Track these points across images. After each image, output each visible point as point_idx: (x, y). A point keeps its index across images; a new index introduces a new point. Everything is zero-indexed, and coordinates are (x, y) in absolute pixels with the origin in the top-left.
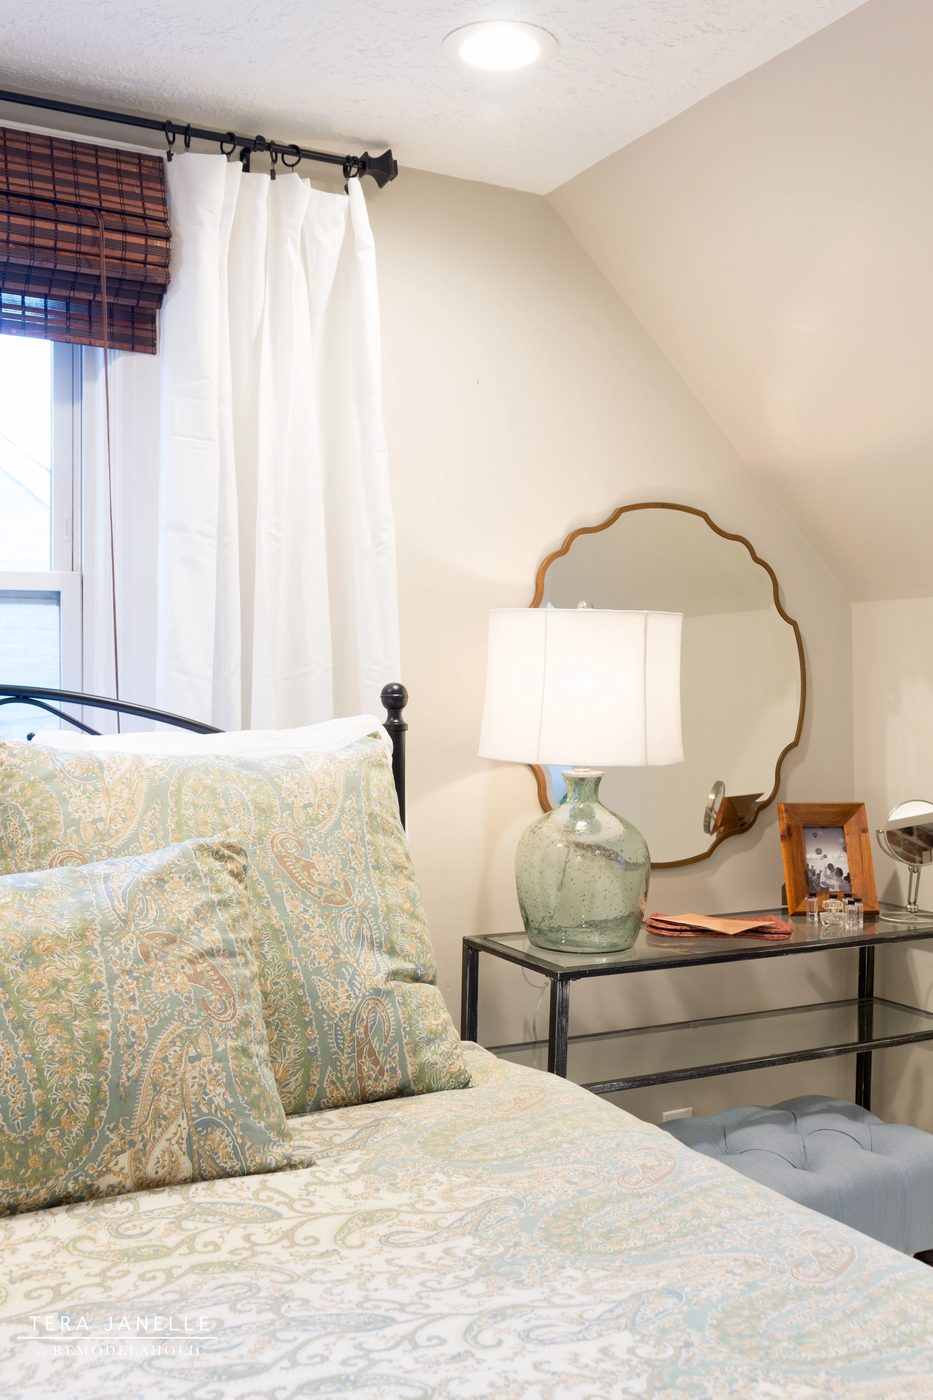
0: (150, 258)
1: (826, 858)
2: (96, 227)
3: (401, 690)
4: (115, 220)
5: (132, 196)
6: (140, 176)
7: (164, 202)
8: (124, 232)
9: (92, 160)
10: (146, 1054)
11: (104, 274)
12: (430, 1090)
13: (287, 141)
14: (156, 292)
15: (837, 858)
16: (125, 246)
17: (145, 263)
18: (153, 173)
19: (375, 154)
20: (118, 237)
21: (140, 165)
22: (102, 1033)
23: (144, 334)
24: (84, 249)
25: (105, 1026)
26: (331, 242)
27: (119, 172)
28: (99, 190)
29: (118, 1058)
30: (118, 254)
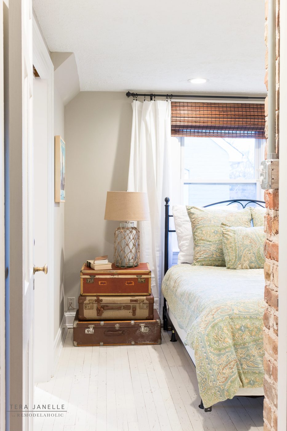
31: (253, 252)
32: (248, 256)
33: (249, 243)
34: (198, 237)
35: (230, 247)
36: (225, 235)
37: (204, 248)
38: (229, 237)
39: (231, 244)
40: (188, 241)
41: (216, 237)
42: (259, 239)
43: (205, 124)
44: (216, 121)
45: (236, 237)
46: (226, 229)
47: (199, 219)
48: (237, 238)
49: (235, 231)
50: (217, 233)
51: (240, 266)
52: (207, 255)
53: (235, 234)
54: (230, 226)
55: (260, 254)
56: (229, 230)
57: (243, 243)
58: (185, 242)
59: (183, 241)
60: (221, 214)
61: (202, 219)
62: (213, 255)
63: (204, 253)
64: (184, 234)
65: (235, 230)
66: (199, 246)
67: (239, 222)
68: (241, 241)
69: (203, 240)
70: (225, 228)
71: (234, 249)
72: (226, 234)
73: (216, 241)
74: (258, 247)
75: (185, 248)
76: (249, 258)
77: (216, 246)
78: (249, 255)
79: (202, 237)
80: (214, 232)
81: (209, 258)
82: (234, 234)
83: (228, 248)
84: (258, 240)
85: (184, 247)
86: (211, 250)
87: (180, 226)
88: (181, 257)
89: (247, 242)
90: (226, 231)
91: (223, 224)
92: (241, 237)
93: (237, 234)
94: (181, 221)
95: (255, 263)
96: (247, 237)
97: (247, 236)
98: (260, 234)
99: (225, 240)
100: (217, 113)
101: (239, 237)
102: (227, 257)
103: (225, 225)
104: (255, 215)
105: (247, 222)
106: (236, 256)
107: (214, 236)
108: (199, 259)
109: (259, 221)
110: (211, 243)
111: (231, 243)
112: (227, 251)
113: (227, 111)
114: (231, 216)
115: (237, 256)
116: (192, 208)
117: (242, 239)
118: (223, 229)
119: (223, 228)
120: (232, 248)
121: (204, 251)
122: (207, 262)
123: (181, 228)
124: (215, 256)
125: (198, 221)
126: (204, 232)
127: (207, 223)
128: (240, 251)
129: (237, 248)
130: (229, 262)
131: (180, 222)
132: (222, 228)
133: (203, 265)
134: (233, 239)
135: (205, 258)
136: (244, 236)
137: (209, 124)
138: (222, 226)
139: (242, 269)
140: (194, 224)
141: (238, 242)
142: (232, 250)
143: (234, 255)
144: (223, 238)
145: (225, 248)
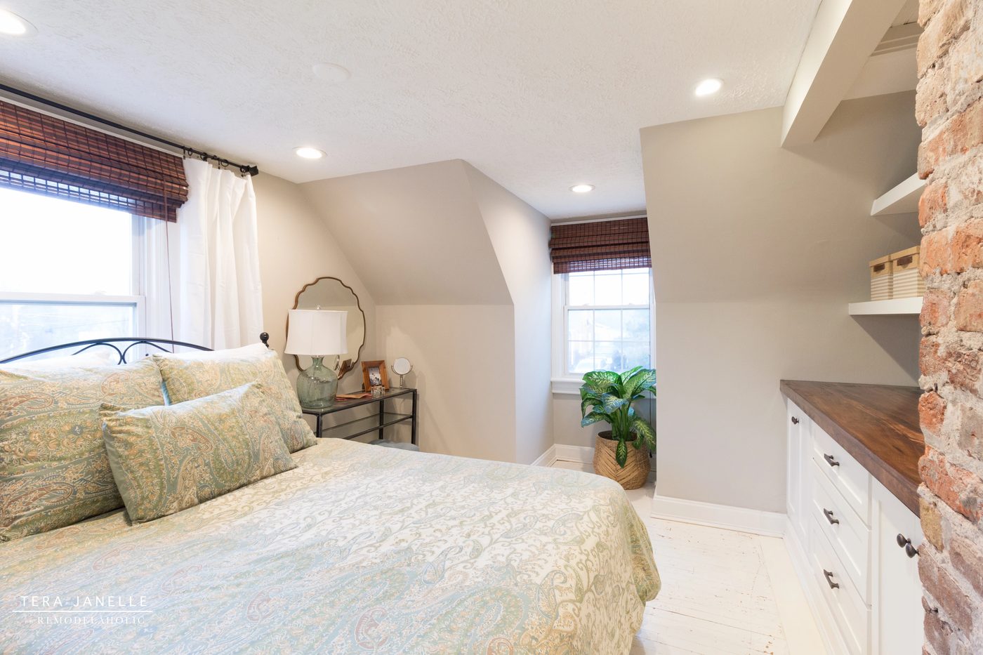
0: (181, 193)
1: (375, 376)
2: (162, 180)
3: (267, 335)
4: (168, 178)
5: (173, 170)
6: (174, 163)
7: (184, 174)
8: (172, 183)
9: (158, 156)
10: (260, 443)
11: (166, 196)
12: (309, 446)
13: (223, 157)
14: (180, 203)
15: (378, 376)
16: (172, 188)
17: (179, 194)
18: (178, 163)
19: (251, 166)
20: (170, 184)
21: (174, 160)
22: (247, 439)
23: (172, 216)
24: (157, 187)
25: (247, 437)
26: (240, 193)
27: (167, 161)
28: (161, 167)
29: (253, 444)
30: (170, 190)
31: (205, 461)
32: (193, 475)
33: (192, 443)
34: (12, 452)
35: (141, 464)
36: (118, 435)
37: (39, 483)
38: (132, 439)
39: (141, 456)
41: (79, 443)
42: (212, 428)
44: (33, 152)
45: (154, 435)
46: (117, 420)
47: (12, 400)
48: (158, 437)
49: (148, 420)
50: (82, 432)
51: (175, 504)
52: (55, 500)
53: (147, 427)
54: (124, 410)
55: (221, 462)
56: (128, 420)
57: (176, 445)
60: (85, 380)
61: (22, 401)
62: (75, 493)
63: (41, 495)
65: (146, 417)
66: (18, 479)
67: (140, 394)
68: (169, 443)
69: (33, 457)
70: (114, 417)
71: (152, 467)
72: (120, 432)
73: (83, 454)
74: (214, 447)
76: (197, 476)
77: (81, 467)
78: (196, 472)
79: (29, 452)
80: (72, 431)
81: (63, 505)
82: (146, 430)
83: (135, 468)
84: (209, 430)
86: (69, 481)
89: (185, 442)
90: (120, 425)
91: (104, 407)
92: (167, 432)
93: (156, 427)
95: (211, 485)
96: (183, 428)
97: (181, 427)
98: (210, 416)
99: (120, 447)
101: (162, 433)
102: (131, 491)
103: (112, 408)
105: (157, 390)
106: (162, 483)
107: (75, 442)
108: (21, 516)
110: (65, 463)
111: (141, 452)
112: (130, 476)
113: (66, 139)
114: (115, 381)
115: (165, 482)
117: (171, 438)
118: (110, 420)
119: (108, 418)
120: (148, 465)
121: (41, 489)
122: (55, 519)
124: (81, 495)
125: (10, 409)
126: (35, 437)
127: (47, 409)
128: (172, 467)
129: (162, 462)
130: (143, 504)
132: (105, 419)
133: (36, 532)
134: (147, 442)
135: (46, 508)
136: (175, 429)
138: (102, 412)
139: (182, 509)
141: (162, 445)
142: (149, 470)
143: (156, 481)
144: (111, 442)
145: (120, 468)
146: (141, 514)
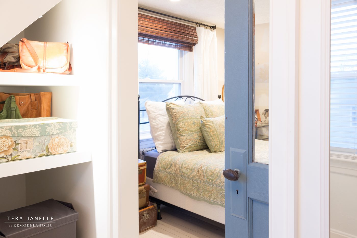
0: (195, 40)
5: (192, 32)
6: (193, 29)
7: (196, 33)
14: (194, 44)
19: (214, 26)
23: (192, 49)
34: (182, 128)
35: (214, 135)
36: (207, 125)
37: (189, 137)
38: (210, 127)
40: (164, 131)
41: (195, 127)
43: (159, 35)
44: (165, 33)
46: (205, 121)
47: (180, 113)
49: (213, 122)
50: (195, 124)
52: (193, 143)
58: (161, 132)
59: (159, 131)
61: (182, 113)
63: (190, 141)
64: (160, 126)
66: (184, 136)
68: (219, 129)
69: (187, 130)
71: (217, 136)
73: (196, 130)
75: (163, 138)
77: (197, 134)
79: (185, 128)
80: (193, 123)
81: (194, 145)
82: (213, 124)
83: (212, 136)
85: (161, 137)
86: (195, 138)
87: (154, 119)
88: (160, 145)
90: (207, 122)
91: (201, 117)
92: (218, 126)
93: (215, 124)
94: (156, 115)
99: (207, 129)
100: (166, 27)
102: (212, 143)
104: (205, 108)
106: (220, 141)
108: (186, 146)
109: (210, 112)
110: (193, 132)
111: (213, 131)
112: (211, 138)
113: (171, 27)
116: (170, 104)
119: (203, 120)
120: (216, 135)
121: (190, 139)
122: (193, 148)
123: (155, 121)
124: (197, 143)
125: (180, 115)
126: (186, 124)
127: (187, 116)
128: (221, 137)
129: (219, 135)
130: (215, 147)
131: (154, 115)
133: (190, 151)
134: (214, 128)
135: (192, 145)
137: (161, 36)
140: (176, 117)
142: (216, 137)
143: (218, 140)
144: (205, 127)
145: (208, 135)
146: (215, 150)
